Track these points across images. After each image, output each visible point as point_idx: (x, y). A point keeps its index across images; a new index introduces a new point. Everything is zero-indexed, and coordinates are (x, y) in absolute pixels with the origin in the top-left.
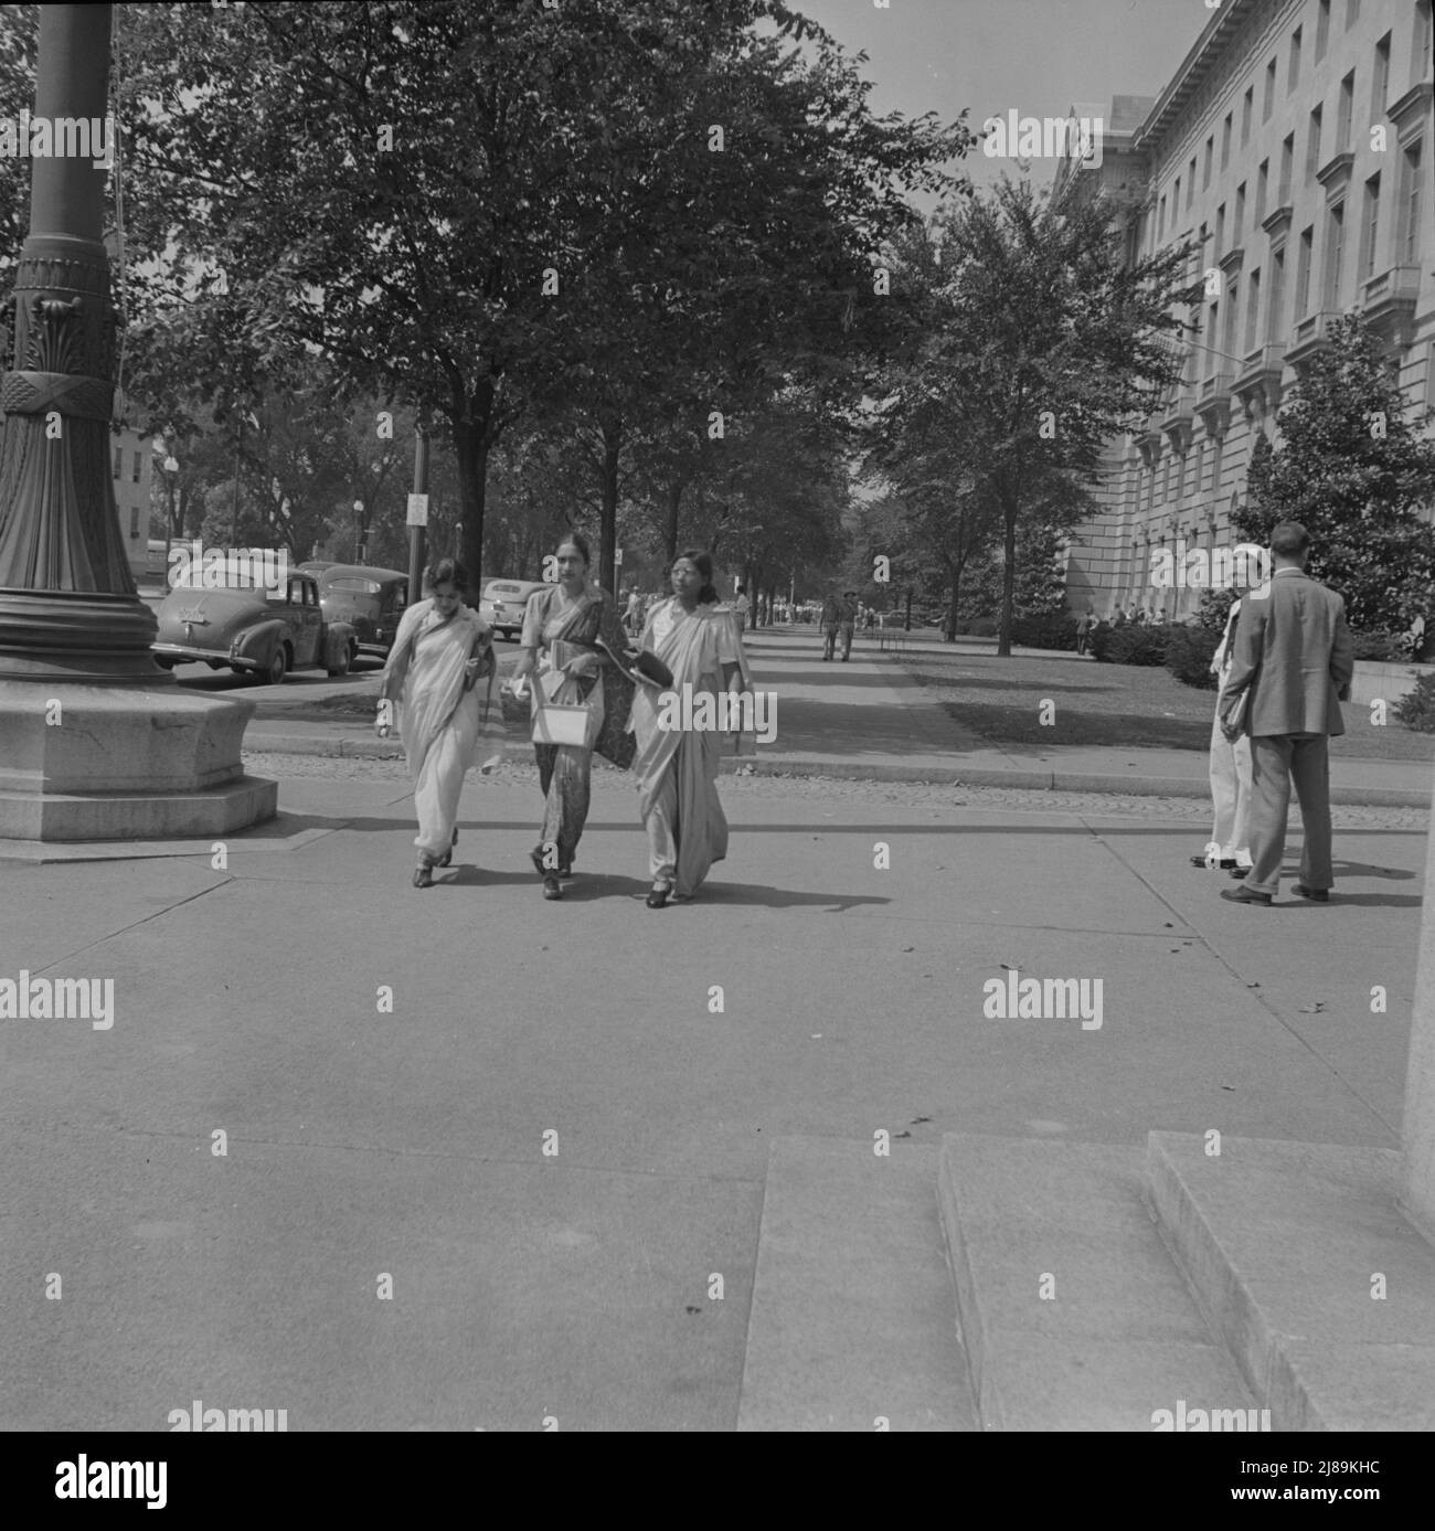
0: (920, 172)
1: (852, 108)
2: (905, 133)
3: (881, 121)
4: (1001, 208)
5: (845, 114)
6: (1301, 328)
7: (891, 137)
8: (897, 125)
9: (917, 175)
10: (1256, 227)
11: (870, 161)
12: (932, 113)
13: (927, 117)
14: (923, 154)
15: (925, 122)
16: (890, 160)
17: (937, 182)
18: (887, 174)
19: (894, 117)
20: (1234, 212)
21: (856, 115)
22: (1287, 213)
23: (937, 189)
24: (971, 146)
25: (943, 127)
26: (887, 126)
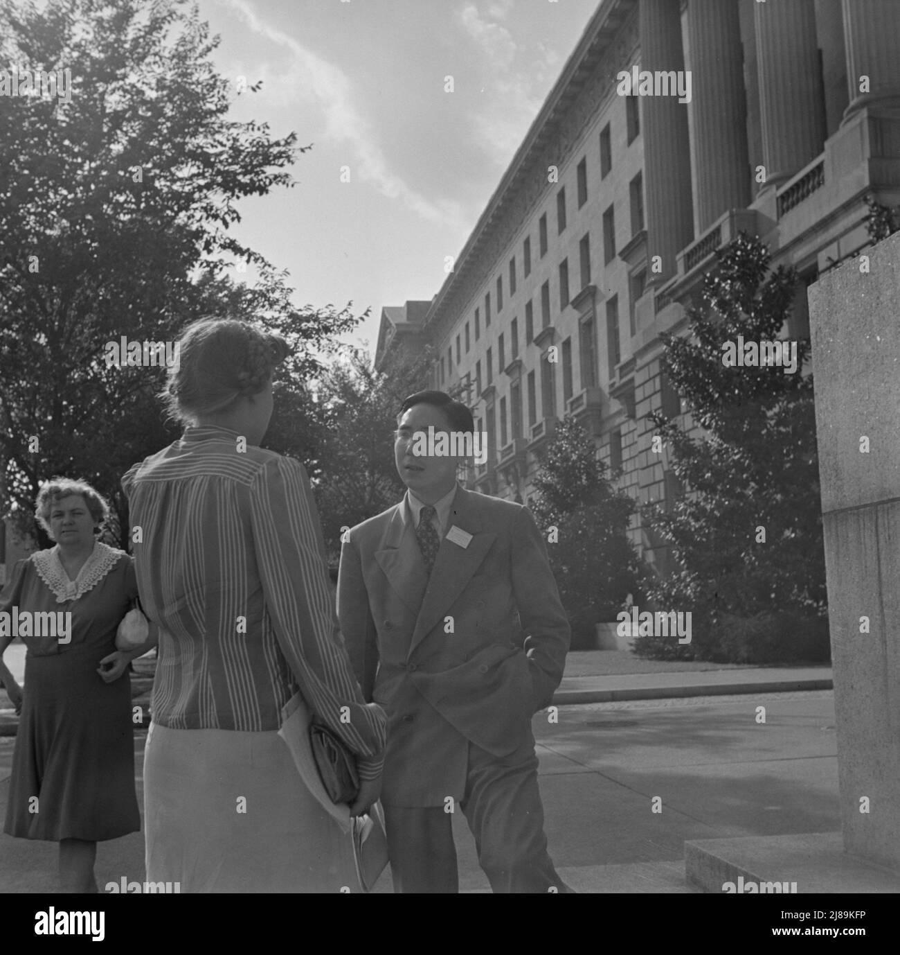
0: (325, 340)
1: (282, 303)
2: (314, 318)
3: (300, 310)
4: (352, 368)
5: (277, 307)
6: (534, 430)
7: (307, 319)
8: (309, 313)
9: (324, 342)
10: (500, 372)
11: (295, 335)
12: (330, 305)
13: (327, 307)
14: (327, 330)
15: (328, 310)
16: (306, 334)
17: (336, 347)
18: (305, 343)
19: (308, 307)
20: (486, 365)
21: (284, 308)
22: (519, 364)
23: (336, 350)
24: (355, 325)
25: (338, 312)
26: (305, 313)
